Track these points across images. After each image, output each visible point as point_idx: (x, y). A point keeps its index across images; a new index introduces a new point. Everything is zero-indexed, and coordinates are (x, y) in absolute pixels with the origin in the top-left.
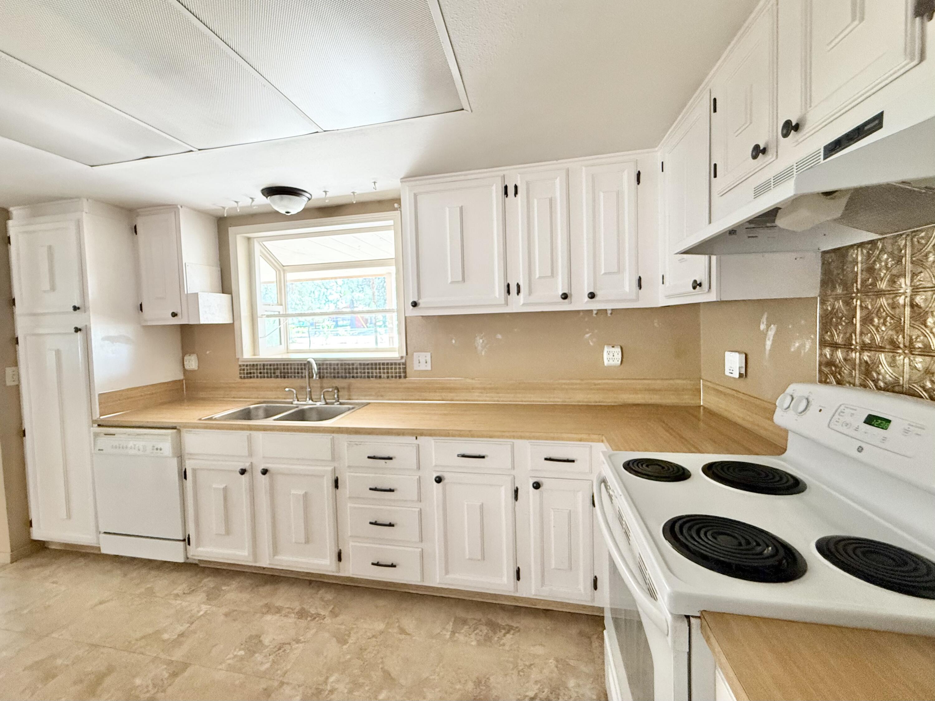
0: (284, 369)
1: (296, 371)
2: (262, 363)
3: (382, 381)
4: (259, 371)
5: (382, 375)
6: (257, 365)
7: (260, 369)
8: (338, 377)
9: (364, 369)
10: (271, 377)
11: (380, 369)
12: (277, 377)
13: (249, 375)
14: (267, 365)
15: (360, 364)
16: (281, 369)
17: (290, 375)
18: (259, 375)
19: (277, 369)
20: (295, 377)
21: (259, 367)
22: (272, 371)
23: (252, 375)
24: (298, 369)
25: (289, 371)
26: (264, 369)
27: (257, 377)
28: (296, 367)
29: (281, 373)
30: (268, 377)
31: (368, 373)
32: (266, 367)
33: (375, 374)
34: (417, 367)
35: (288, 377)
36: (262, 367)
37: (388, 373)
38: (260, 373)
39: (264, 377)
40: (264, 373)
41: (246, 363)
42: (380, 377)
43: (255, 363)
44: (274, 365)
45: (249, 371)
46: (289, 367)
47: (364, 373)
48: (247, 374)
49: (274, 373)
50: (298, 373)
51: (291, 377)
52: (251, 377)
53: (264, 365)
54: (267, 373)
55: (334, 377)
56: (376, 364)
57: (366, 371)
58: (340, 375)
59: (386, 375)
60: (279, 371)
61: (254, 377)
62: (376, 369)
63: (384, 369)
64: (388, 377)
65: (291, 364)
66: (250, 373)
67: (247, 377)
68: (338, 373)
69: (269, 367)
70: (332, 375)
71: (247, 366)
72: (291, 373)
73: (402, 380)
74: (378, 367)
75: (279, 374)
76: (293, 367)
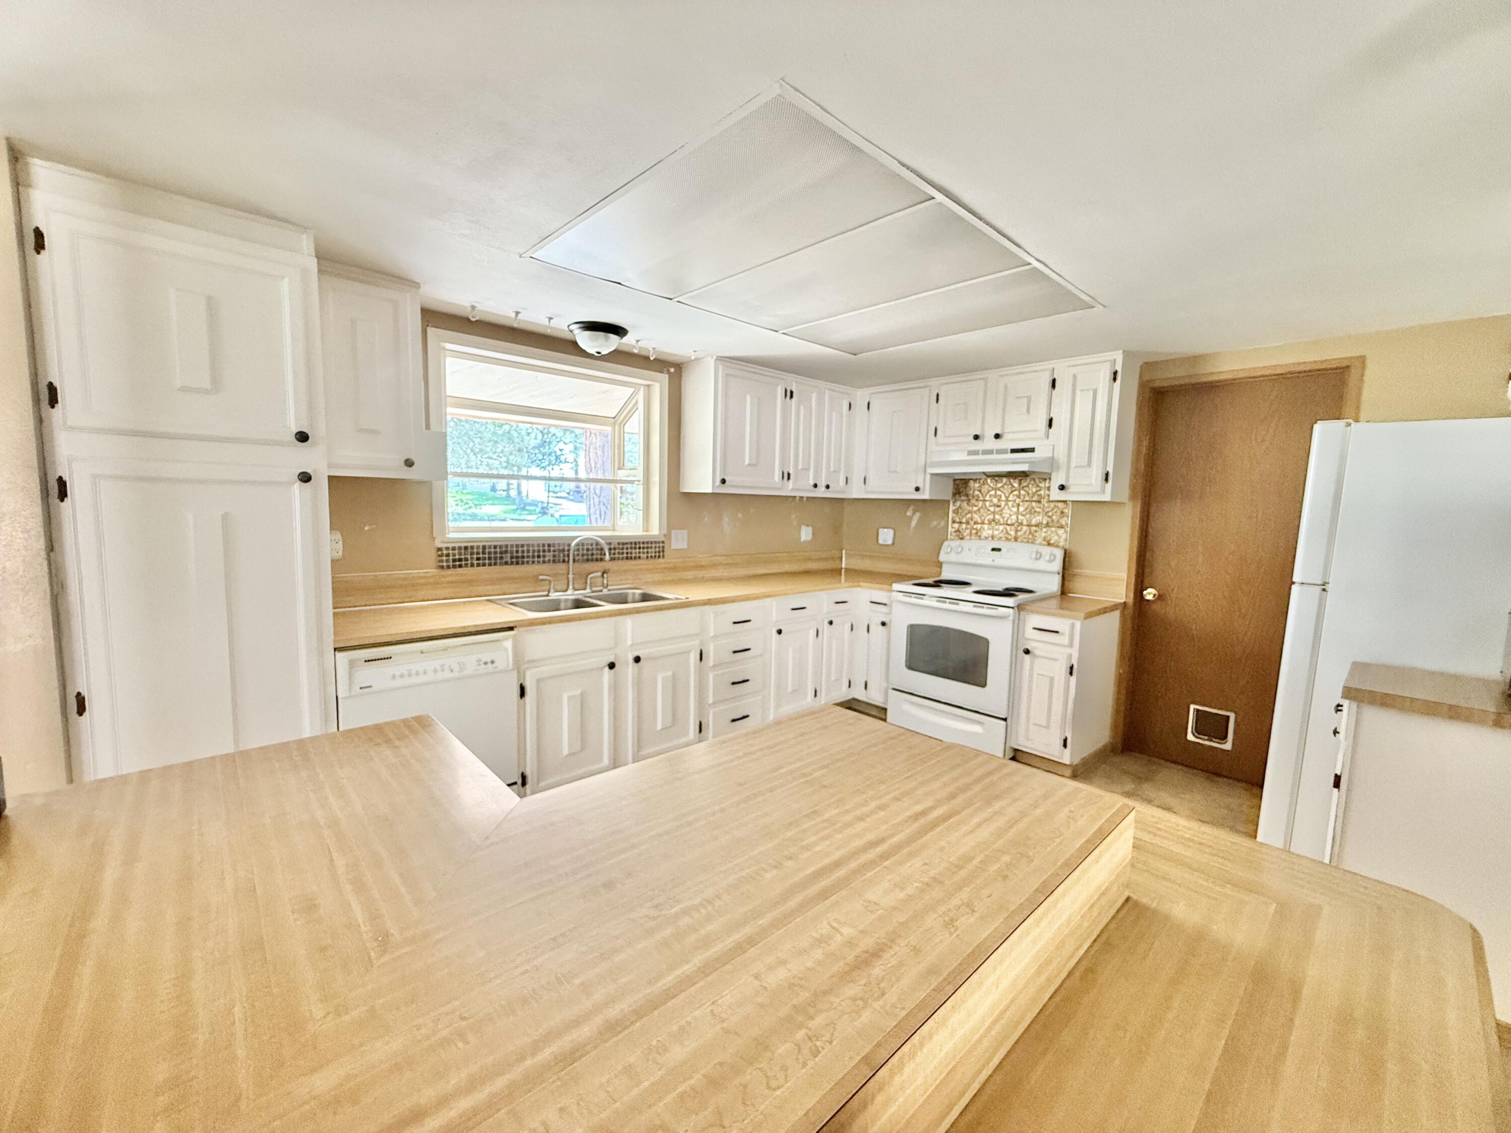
0: (517, 552)
1: (536, 554)
2: (481, 544)
3: (641, 561)
4: (475, 556)
5: (641, 555)
6: (472, 547)
7: (478, 553)
8: (592, 560)
9: (623, 549)
10: (495, 564)
11: (640, 548)
12: (506, 563)
13: (457, 563)
14: (490, 547)
15: (619, 544)
16: (512, 552)
17: (525, 560)
18: (475, 562)
19: (506, 552)
20: (533, 562)
21: (475, 550)
22: (498, 555)
23: (463, 563)
24: (539, 551)
25: (525, 554)
26: (484, 553)
27: (472, 565)
28: (536, 549)
29: (512, 558)
30: (490, 565)
31: (627, 553)
32: (487, 550)
33: (633, 555)
34: (674, 546)
35: (523, 563)
36: (481, 550)
37: (648, 552)
38: (478, 559)
39: (484, 565)
40: (484, 559)
41: (450, 545)
42: (639, 557)
43: (469, 545)
44: (501, 547)
45: (457, 557)
46: (525, 548)
47: (623, 553)
48: (454, 560)
49: (501, 558)
50: (539, 557)
51: (528, 562)
52: (460, 566)
53: (484, 547)
54: (490, 558)
55: (588, 560)
56: (635, 543)
57: (625, 551)
58: (595, 557)
59: (645, 555)
60: (509, 555)
61: (466, 565)
62: (635, 548)
63: (644, 548)
64: (647, 557)
65: (528, 545)
66: (460, 560)
67: (454, 567)
68: (592, 554)
69: (493, 550)
70: (585, 557)
71: (454, 549)
72: (528, 557)
73: (661, 560)
74: (638, 546)
75: (509, 560)
76: (531, 549)
